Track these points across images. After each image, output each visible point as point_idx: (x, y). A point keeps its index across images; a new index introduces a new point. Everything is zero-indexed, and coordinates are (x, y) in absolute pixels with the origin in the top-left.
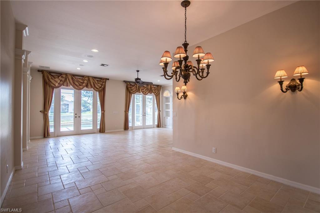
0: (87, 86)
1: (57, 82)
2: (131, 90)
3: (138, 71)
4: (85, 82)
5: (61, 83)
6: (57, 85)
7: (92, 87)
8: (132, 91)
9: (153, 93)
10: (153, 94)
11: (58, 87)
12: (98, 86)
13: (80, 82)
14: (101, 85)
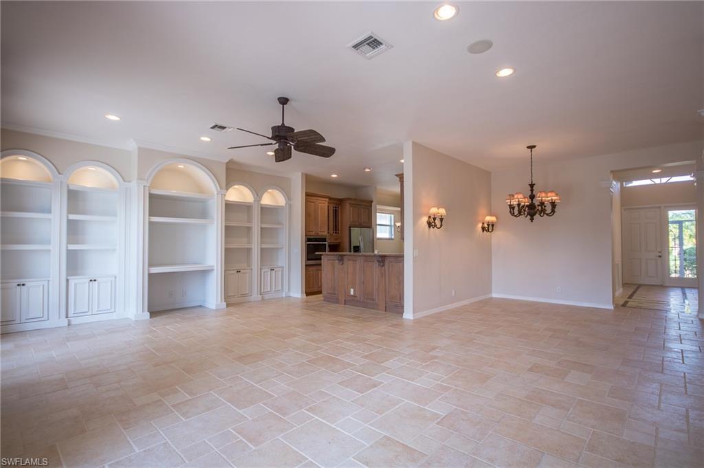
3: (284, 101)
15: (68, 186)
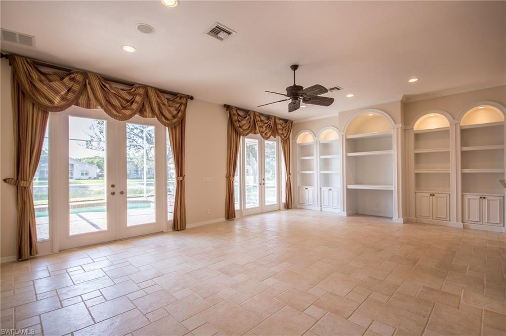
0: (141, 111)
3: (295, 67)
4: (138, 99)
6: (57, 100)
7: (154, 113)
8: (240, 130)
9: (279, 135)
10: (278, 138)
11: (60, 109)
13: (123, 98)
14: (176, 110)
15: (320, 142)
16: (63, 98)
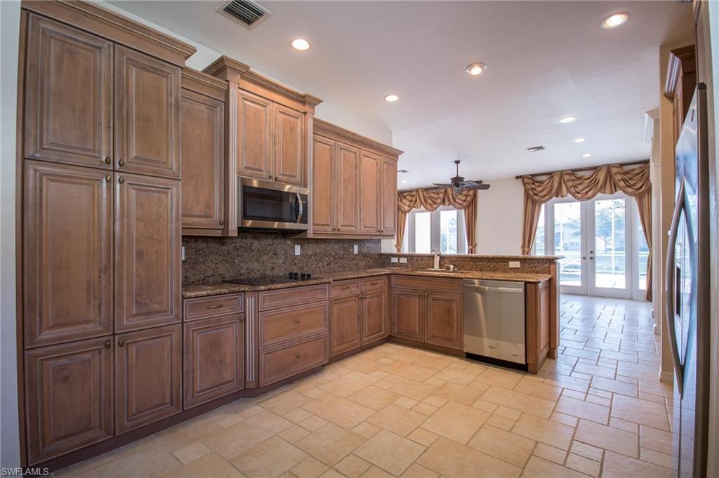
0: (444, 202)
1: (405, 204)
2: (536, 194)
3: (457, 162)
4: (441, 196)
5: (412, 204)
6: (406, 208)
7: (450, 203)
8: (536, 197)
9: (621, 189)
10: (620, 192)
11: (409, 211)
12: (460, 199)
13: (433, 198)
14: (465, 195)
16: (409, 206)
